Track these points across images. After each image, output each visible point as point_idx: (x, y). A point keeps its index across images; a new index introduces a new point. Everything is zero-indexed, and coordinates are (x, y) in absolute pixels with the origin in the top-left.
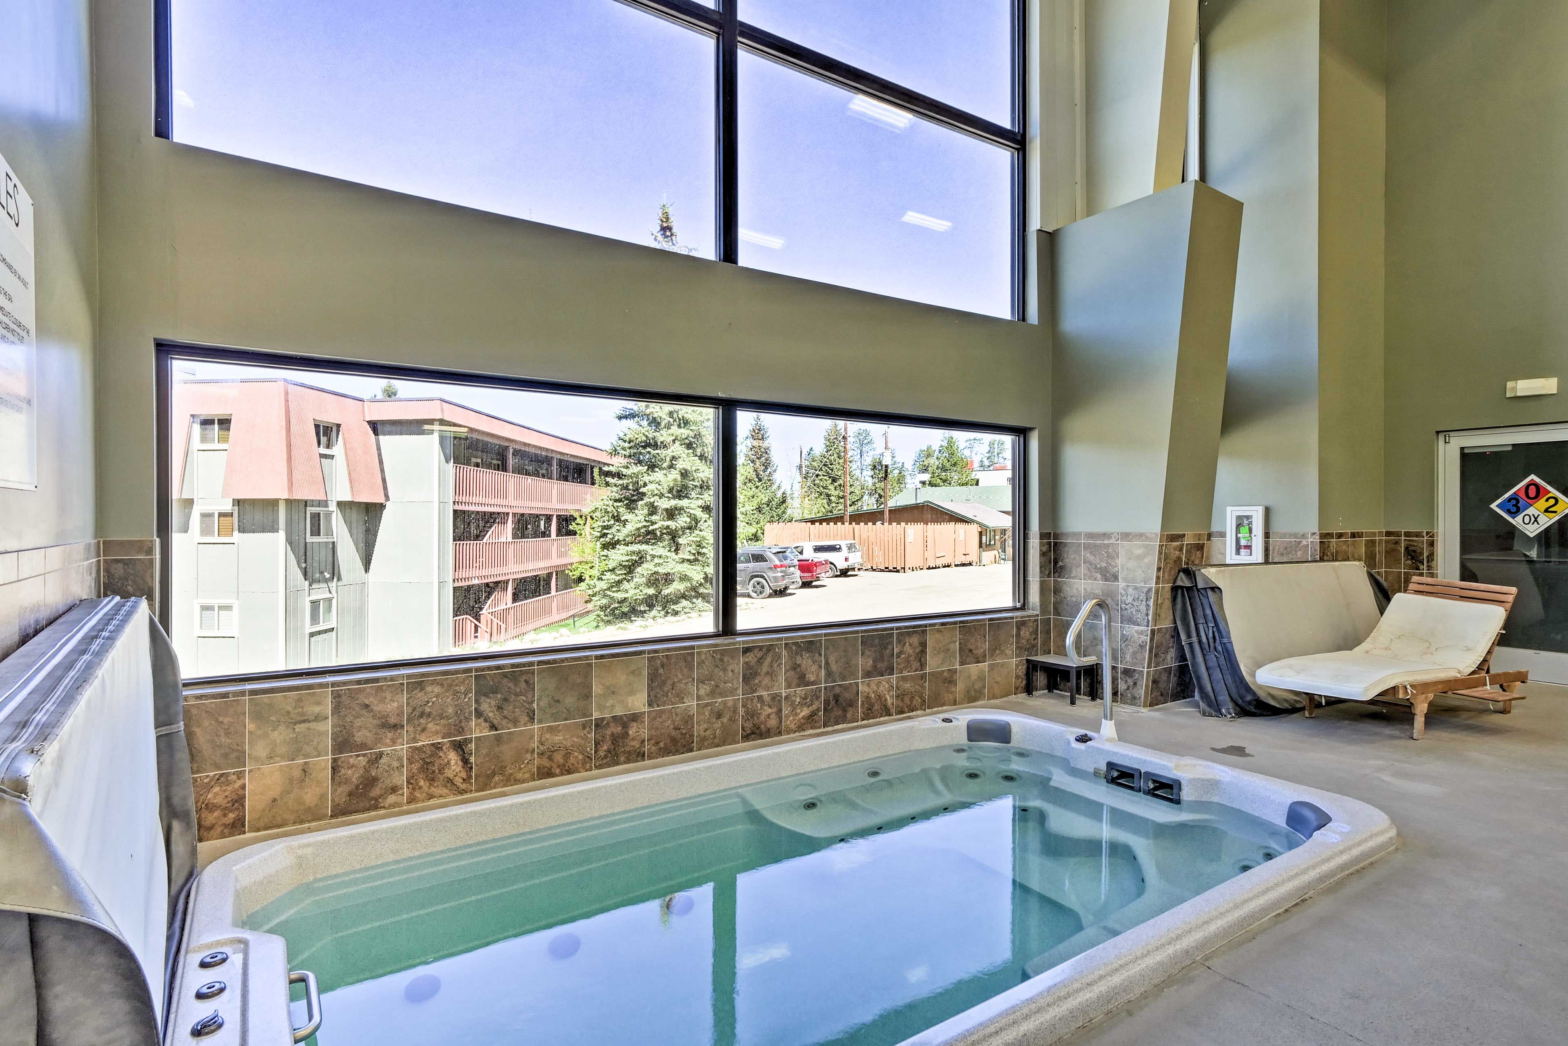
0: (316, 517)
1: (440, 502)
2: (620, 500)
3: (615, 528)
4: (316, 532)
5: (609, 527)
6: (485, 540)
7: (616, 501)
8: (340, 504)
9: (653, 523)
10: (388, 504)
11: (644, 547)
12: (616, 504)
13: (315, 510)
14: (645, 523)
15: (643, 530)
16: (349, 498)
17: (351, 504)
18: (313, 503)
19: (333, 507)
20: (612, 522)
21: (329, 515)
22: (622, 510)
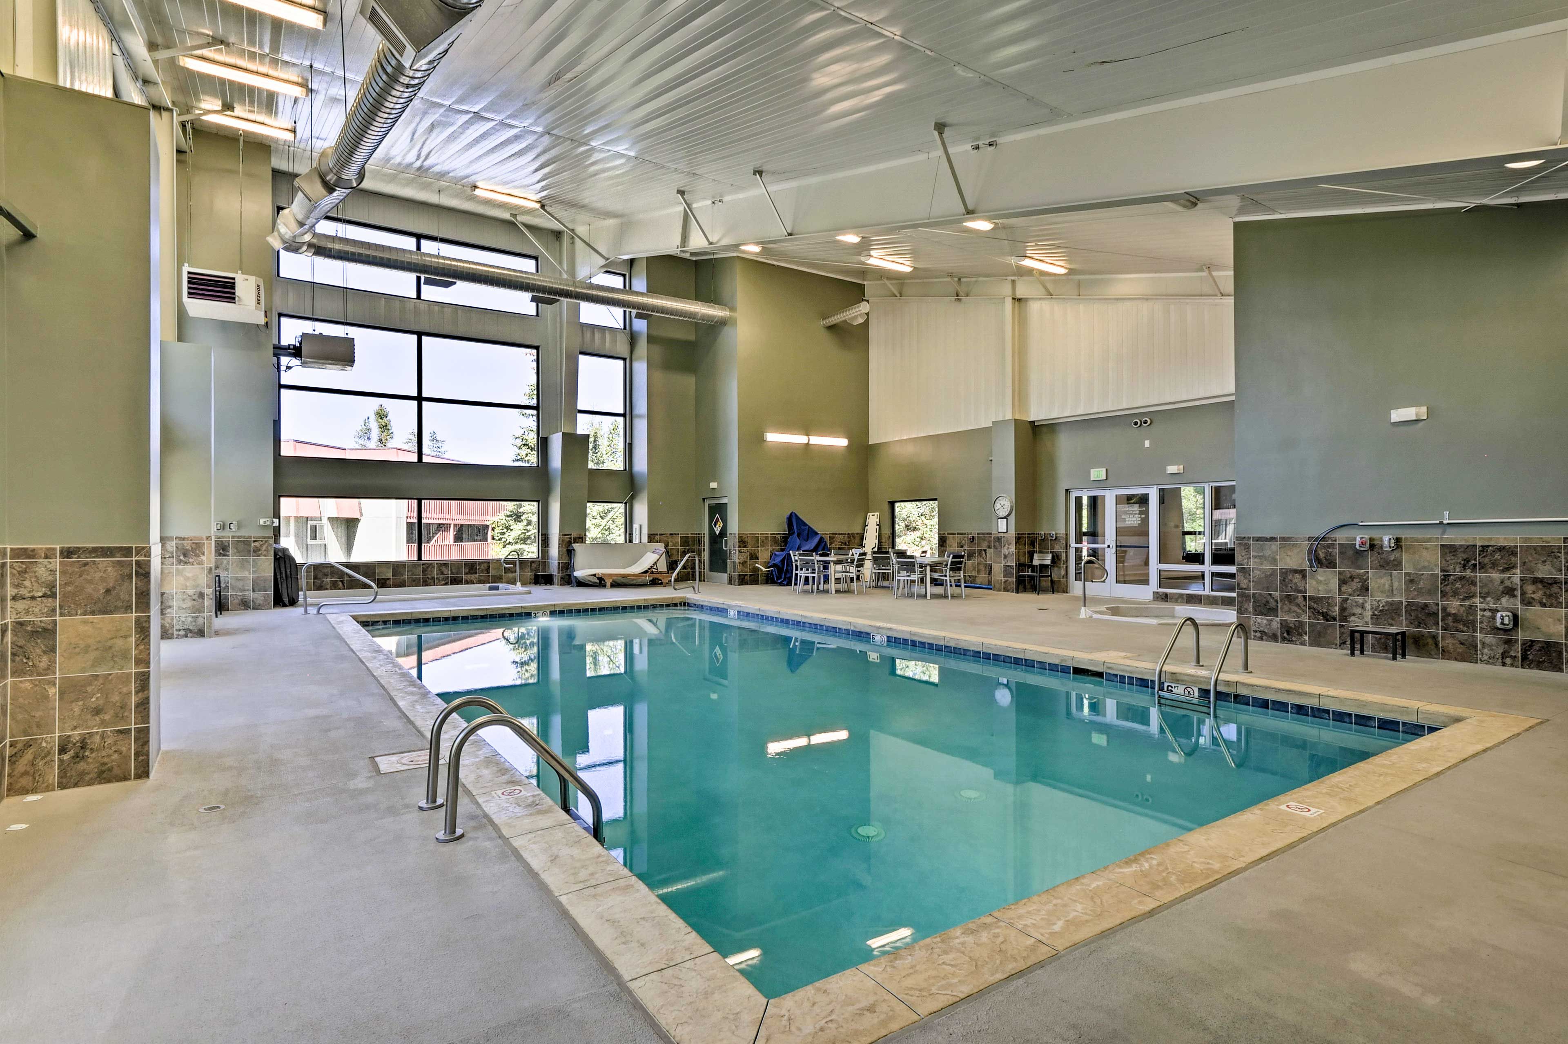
0: (314, 529)
1: (397, 517)
2: (511, 516)
3: (507, 534)
4: (314, 537)
5: (504, 533)
6: (431, 543)
7: (508, 516)
8: (329, 519)
9: (528, 531)
10: (362, 519)
11: (523, 546)
12: (507, 519)
13: (314, 523)
14: (523, 531)
15: (522, 536)
16: (336, 515)
17: (337, 519)
18: (312, 519)
19: (325, 521)
20: (505, 530)
21: (322, 526)
22: (512, 522)
